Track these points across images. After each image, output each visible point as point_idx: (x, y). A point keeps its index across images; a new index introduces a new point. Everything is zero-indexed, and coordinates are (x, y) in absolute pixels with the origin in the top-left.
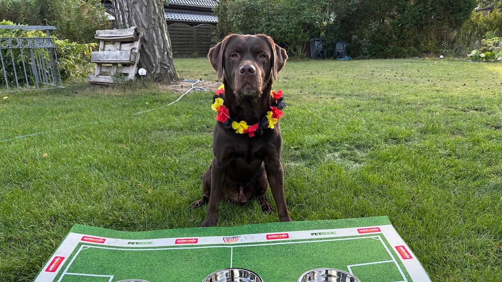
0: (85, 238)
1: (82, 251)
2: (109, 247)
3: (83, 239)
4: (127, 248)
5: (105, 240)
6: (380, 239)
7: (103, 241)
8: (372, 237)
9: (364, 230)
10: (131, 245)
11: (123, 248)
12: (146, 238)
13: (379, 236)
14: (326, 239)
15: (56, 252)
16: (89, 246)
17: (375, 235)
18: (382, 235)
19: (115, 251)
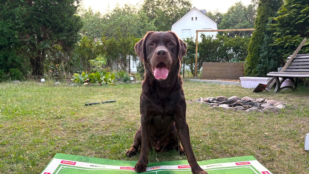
0: (63, 162)
1: (61, 170)
2: (78, 167)
3: (62, 162)
4: (90, 169)
5: (75, 163)
6: (251, 168)
7: (74, 163)
8: (246, 167)
9: (240, 163)
10: (92, 167)
11: (87, 168)
12: (101, 164)
13: (250, 167)
14: (216, 168)
15: (45, 170)
16: (66, 167)
17: (247, 166)
18: (251, 166)
19: (82, 170)
